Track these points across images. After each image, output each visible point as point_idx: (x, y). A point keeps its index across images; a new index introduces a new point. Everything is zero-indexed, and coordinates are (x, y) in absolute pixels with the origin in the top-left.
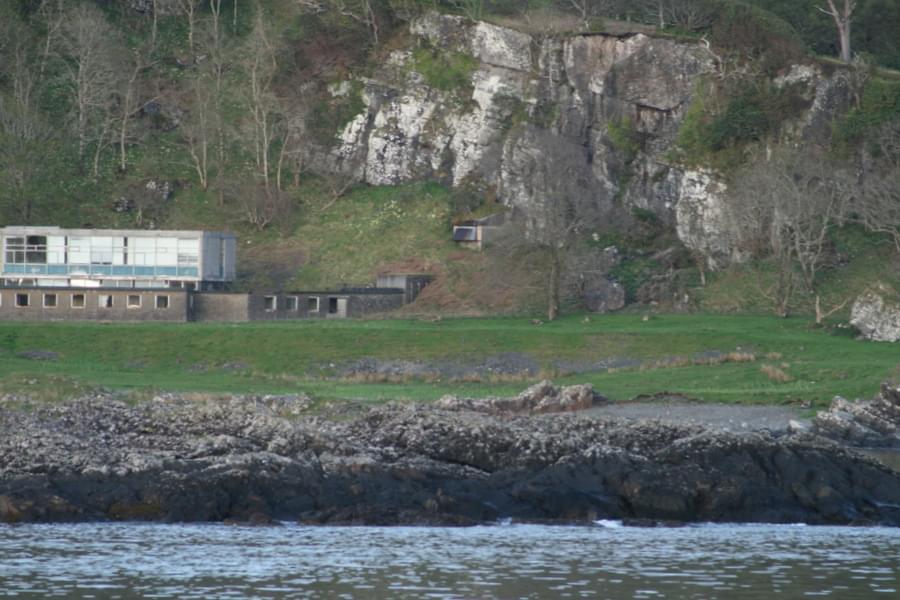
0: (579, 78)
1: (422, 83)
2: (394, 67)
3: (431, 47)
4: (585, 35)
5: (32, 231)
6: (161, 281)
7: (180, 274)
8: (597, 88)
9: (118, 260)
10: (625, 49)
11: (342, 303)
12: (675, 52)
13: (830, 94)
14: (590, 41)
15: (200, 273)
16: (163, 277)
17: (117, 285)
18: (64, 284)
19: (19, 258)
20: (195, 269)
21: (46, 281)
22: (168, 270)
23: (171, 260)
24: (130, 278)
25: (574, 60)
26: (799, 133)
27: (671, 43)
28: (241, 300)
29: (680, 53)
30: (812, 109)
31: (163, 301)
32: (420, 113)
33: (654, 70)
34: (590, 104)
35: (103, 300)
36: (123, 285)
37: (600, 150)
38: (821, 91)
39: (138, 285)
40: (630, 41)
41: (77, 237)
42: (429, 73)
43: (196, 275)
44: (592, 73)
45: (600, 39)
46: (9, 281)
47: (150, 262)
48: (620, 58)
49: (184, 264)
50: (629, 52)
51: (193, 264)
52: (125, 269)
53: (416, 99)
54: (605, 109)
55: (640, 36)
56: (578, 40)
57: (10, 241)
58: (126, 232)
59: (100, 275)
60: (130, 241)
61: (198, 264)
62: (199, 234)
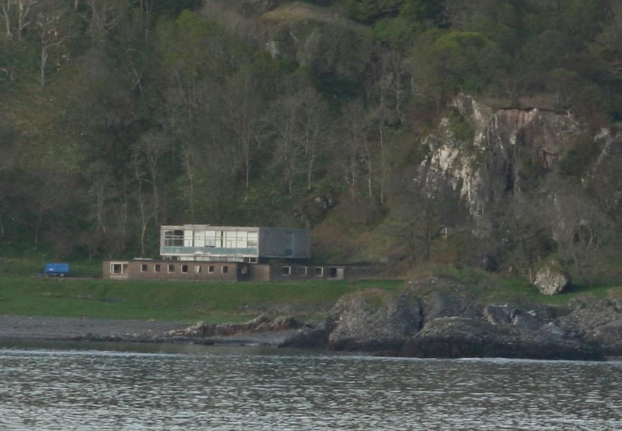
0: (502, 135)
1: (452, 137)
2: (442, 126)
3: (459, 114)
4: (505, 109)
5: (177, 228)
6: (239, 258)
7: (248, 253)
8: (513, 141)
9: (218, 245)
10: (529, 117)
11: (340, 271)
12: (555, 119)
13: (612, 146)
14: (509, 113)
15: (258, 253)
16: (239, 255)
17: (218, 259)
18: (192, 259)
19: (170, 244)
20: (255, 250)
21: (184, 257)
22: (242, 250)
23: (243, 245)
24: (224, 255)
25: (498, 124)
26: (595, 170)
27: (552, 114)
28: (267, 268)
29: (556, 120)
30: (601, 155)
31: (226, 269)
32: (450, 155)
33: (545, 130)
34: (510, 150)
35: (198, 268)
36: (221, 260)
37: (517, 179)
38: (608, 144)
39: (229, 260)
40: (531, 113)
41: (199, 231)
42: (456, 131)
43: (256, 254)
44: (511, 132)
45: (516, 111)
46: (166, 257)
47: (234, 246)
48: (526, 123)
49: (250, 247)
50: (530, 119)
51: (254, 247)
52: (222, 250)
53: (448, 147)
54: (519, 154)
55: (535, 110)
56: (500, 112)
57: (166, 233)
58: (222, 228)
59: (209, 254)
60: (224, 233)
61: (256, 247)
62: (257, 229)
